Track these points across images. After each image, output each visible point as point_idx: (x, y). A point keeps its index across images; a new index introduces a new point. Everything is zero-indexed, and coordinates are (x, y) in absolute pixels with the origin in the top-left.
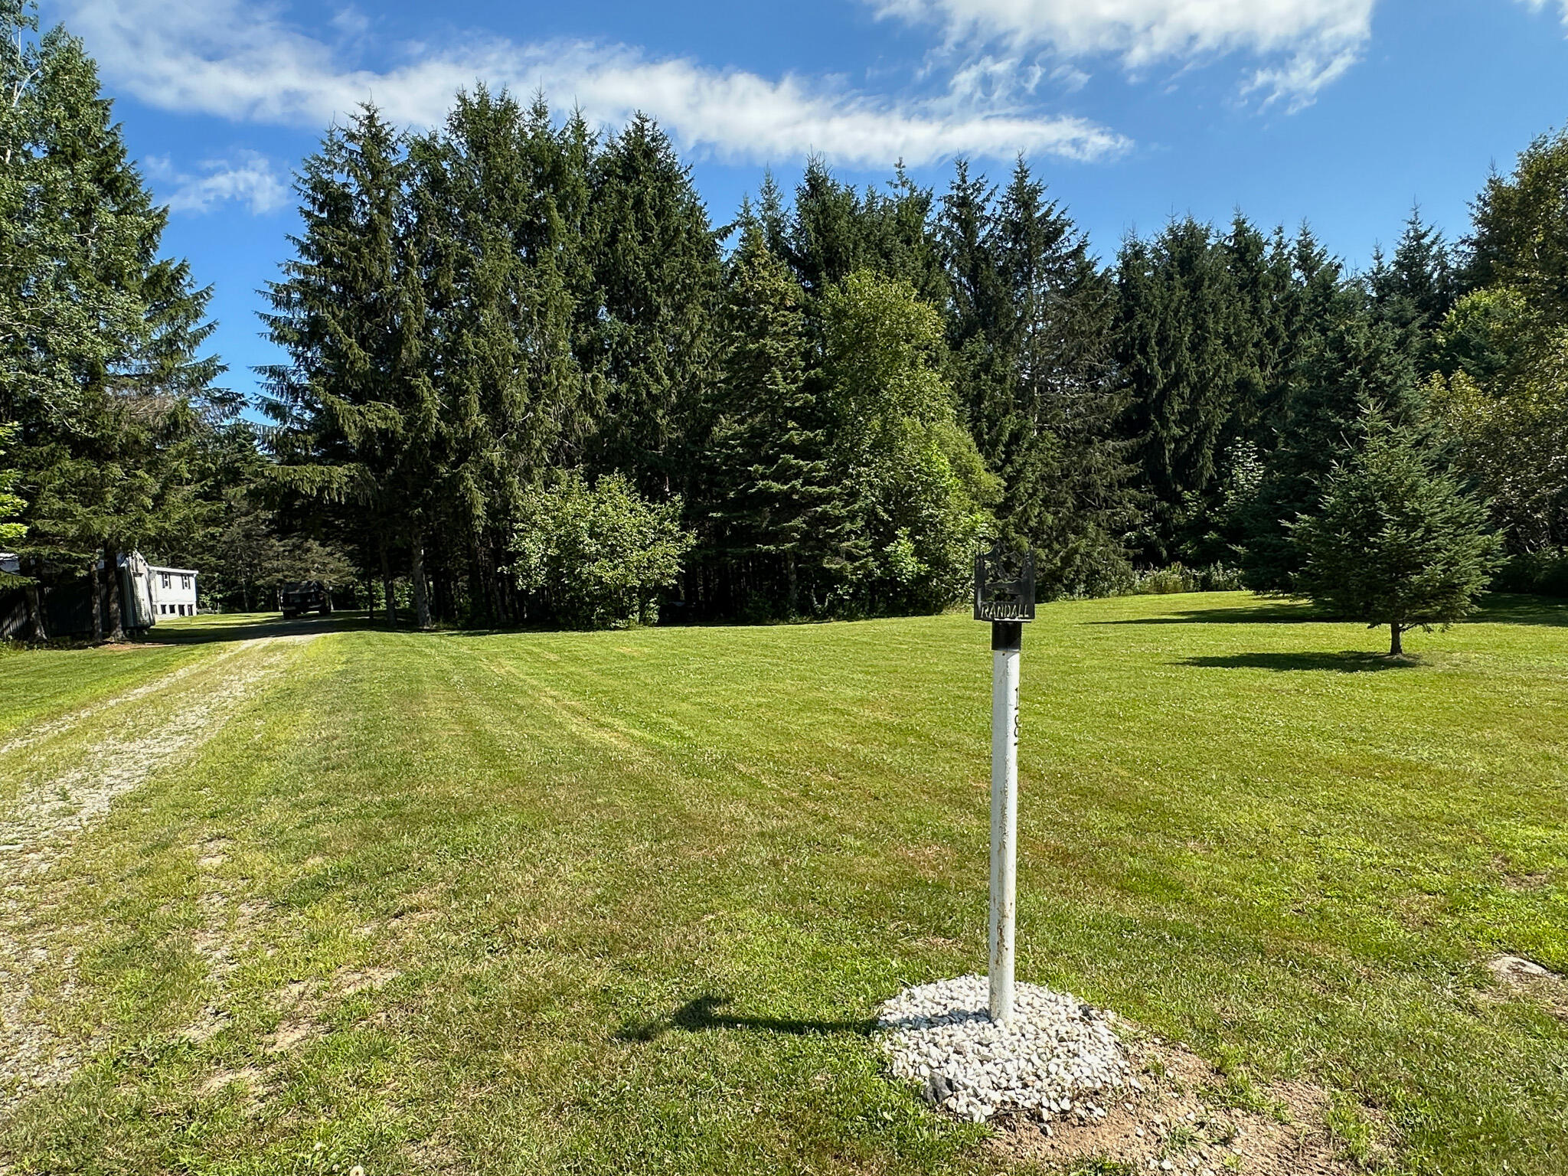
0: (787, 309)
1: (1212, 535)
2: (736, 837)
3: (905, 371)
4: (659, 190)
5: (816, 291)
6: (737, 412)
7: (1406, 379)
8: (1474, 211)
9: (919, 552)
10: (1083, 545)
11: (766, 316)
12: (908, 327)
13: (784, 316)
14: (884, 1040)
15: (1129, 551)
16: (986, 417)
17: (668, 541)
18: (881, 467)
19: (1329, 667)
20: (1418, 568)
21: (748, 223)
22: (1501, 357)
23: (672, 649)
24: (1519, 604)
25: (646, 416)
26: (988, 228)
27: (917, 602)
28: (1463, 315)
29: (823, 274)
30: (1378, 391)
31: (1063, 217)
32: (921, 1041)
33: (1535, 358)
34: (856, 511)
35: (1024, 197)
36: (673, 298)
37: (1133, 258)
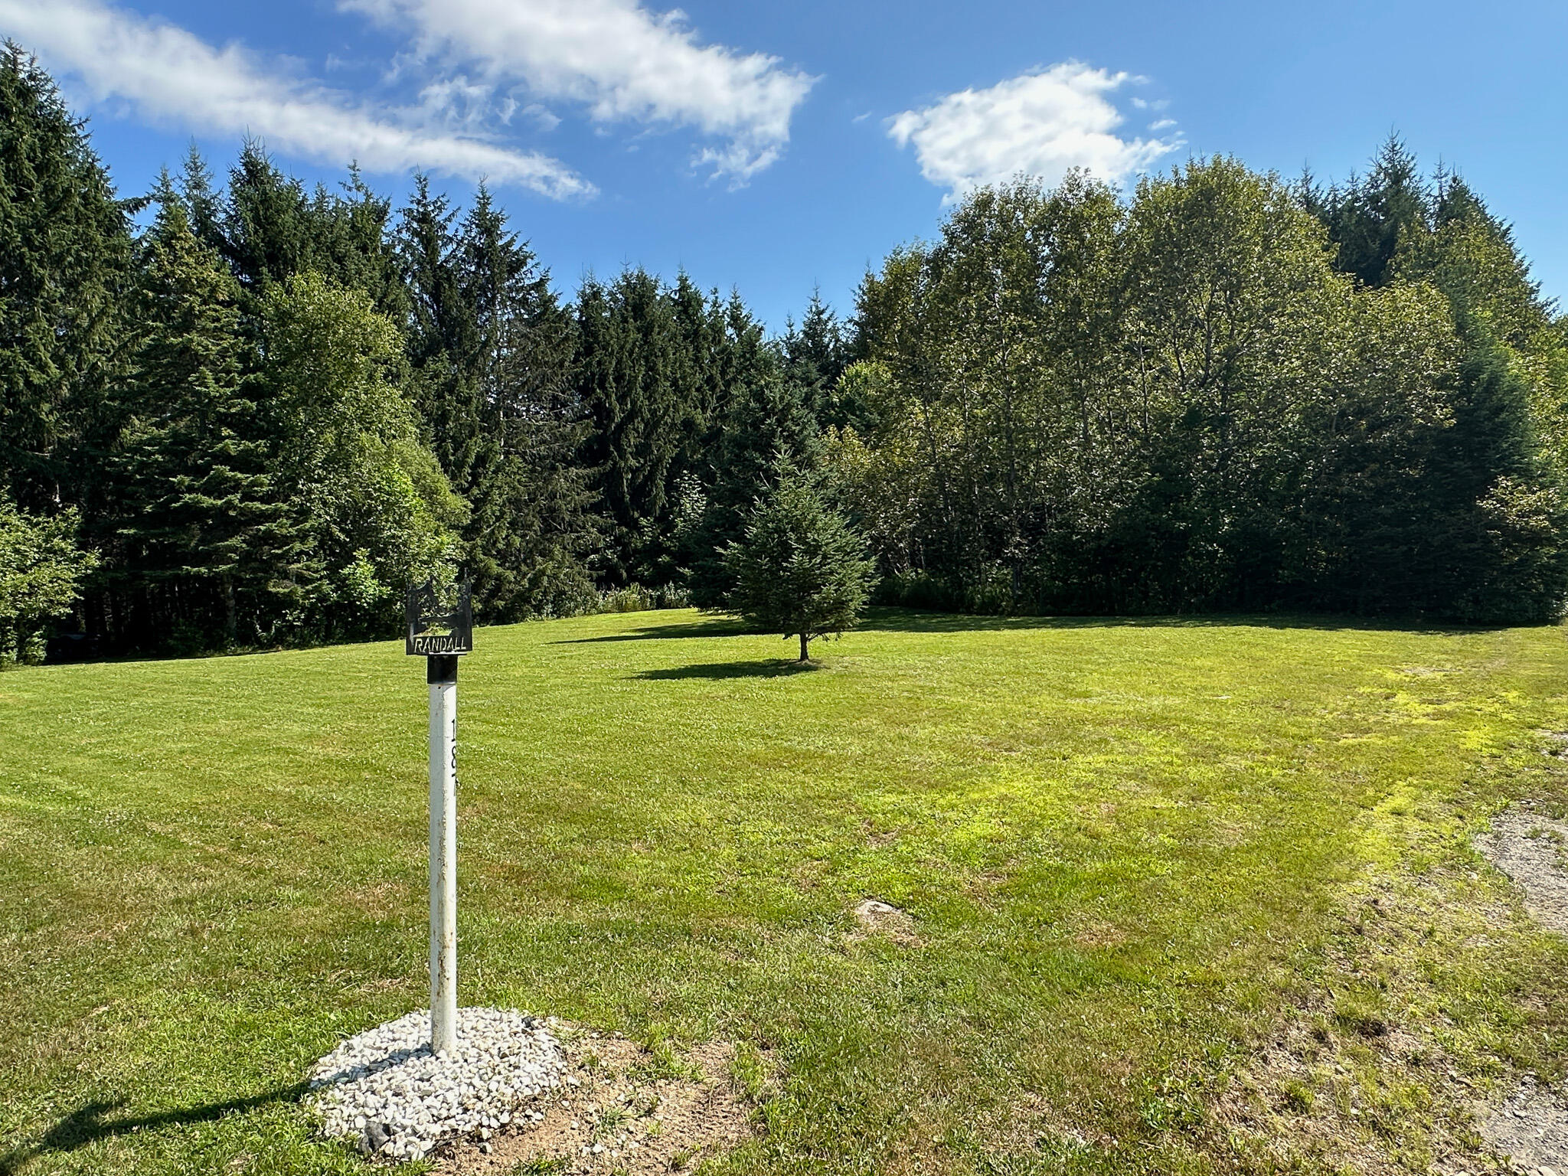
0: (218, 303)
1: (664, 559)
2: (142, 909)
3: (361, 384)
4: (41, 139)
5: (256, 287)
6: (154, 413)
7: (809, 431)
8: (856, 298)
9: (381, 574)
10: (550, 567)
11: (191, 308)
12: (364, 339)
13: (216, 311)
14: (317, 1102)
15: (593, 572)
16: (451, 438)
17: (59, 562)
18: (335, 484)
19: (755, 674)
20: (817, 588)
21: (168, 199)
22: (875, 417)
23: (66, 691)
24: (890, 615)
25: (25, 409)
26: (450, 248)
27: (380, 626)
28: (850, 380)
29: (265, 270)
30: (790, 437)
31: (525, 249)
32: (357, 1092)
33: (897, 420)
34: (308, 530)
35: (488, 225)
36: (63, 272)
37: (591, 298)
